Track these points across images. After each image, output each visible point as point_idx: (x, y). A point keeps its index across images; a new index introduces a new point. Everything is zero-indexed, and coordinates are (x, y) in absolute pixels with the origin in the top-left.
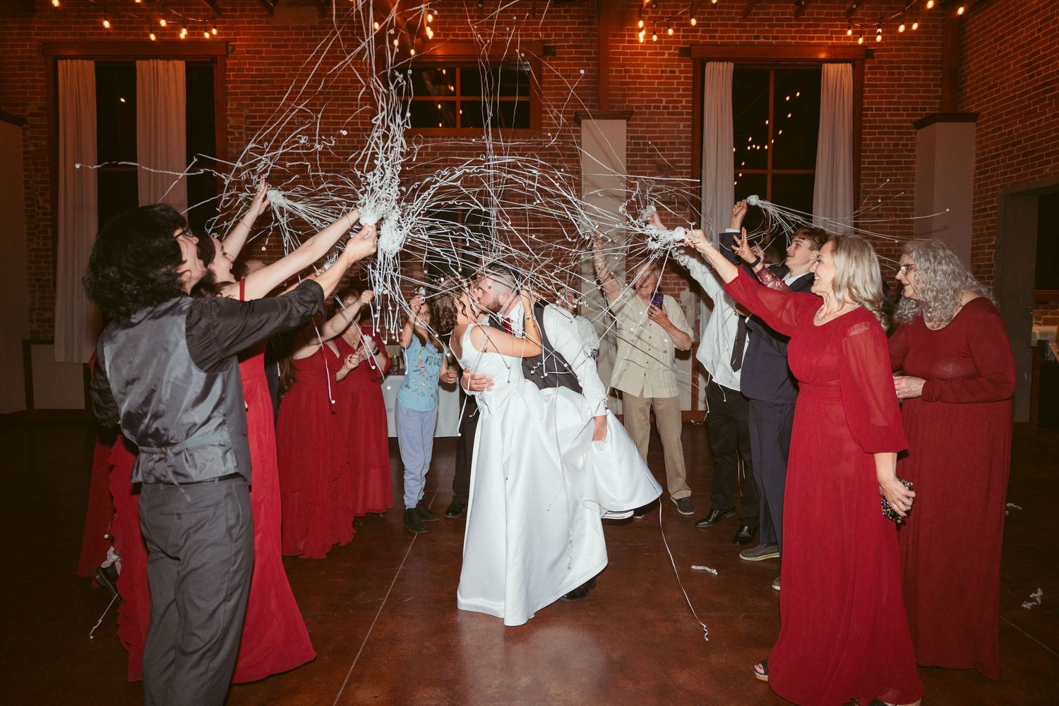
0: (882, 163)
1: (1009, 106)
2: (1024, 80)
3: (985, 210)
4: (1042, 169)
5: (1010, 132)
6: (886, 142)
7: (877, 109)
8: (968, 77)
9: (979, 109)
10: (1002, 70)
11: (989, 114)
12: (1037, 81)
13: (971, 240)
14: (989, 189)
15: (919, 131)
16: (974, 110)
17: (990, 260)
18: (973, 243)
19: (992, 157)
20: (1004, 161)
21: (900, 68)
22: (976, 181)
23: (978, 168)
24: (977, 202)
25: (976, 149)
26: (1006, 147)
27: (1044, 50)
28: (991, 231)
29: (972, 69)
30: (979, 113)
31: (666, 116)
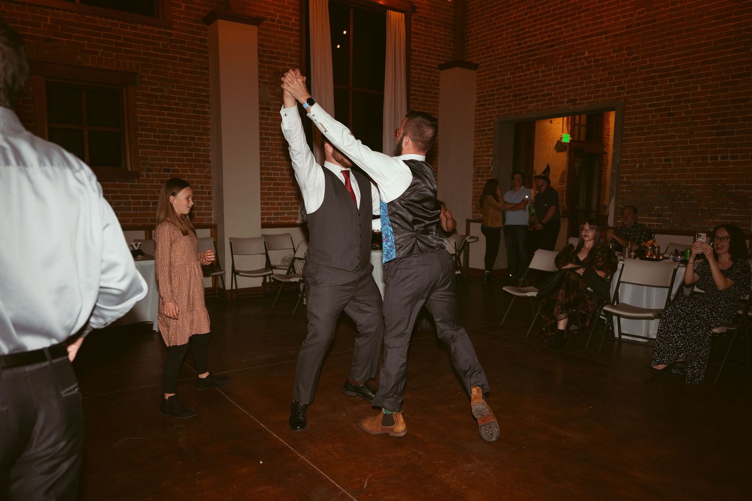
0: (421, 91)
1: (502, 62)
2: (514, 46)
3: (484, 130)
4: (527, 106)
5: (503, 80)
6: (424, 76)
7: (419, 52)
8: (470, 38)
9: (478, 62)
10: (496, 37)
11: (486, 66)
12: (524, 48)
13: (473, 150)
14: (487, 117)
15: (442, 72)
16: (474, 62)
17: (488, 164)
18: (475, 152)
19: (489, 96)
20: (498, 98)
21: (430, 24)
22: (476, 111)
23: (477, 102)
24: (477, 125)
25: (477, 89)
27: (528, 28)
28: (489, 145)
29: (473, 33)
30: (479, 65)
31: (280, 29)
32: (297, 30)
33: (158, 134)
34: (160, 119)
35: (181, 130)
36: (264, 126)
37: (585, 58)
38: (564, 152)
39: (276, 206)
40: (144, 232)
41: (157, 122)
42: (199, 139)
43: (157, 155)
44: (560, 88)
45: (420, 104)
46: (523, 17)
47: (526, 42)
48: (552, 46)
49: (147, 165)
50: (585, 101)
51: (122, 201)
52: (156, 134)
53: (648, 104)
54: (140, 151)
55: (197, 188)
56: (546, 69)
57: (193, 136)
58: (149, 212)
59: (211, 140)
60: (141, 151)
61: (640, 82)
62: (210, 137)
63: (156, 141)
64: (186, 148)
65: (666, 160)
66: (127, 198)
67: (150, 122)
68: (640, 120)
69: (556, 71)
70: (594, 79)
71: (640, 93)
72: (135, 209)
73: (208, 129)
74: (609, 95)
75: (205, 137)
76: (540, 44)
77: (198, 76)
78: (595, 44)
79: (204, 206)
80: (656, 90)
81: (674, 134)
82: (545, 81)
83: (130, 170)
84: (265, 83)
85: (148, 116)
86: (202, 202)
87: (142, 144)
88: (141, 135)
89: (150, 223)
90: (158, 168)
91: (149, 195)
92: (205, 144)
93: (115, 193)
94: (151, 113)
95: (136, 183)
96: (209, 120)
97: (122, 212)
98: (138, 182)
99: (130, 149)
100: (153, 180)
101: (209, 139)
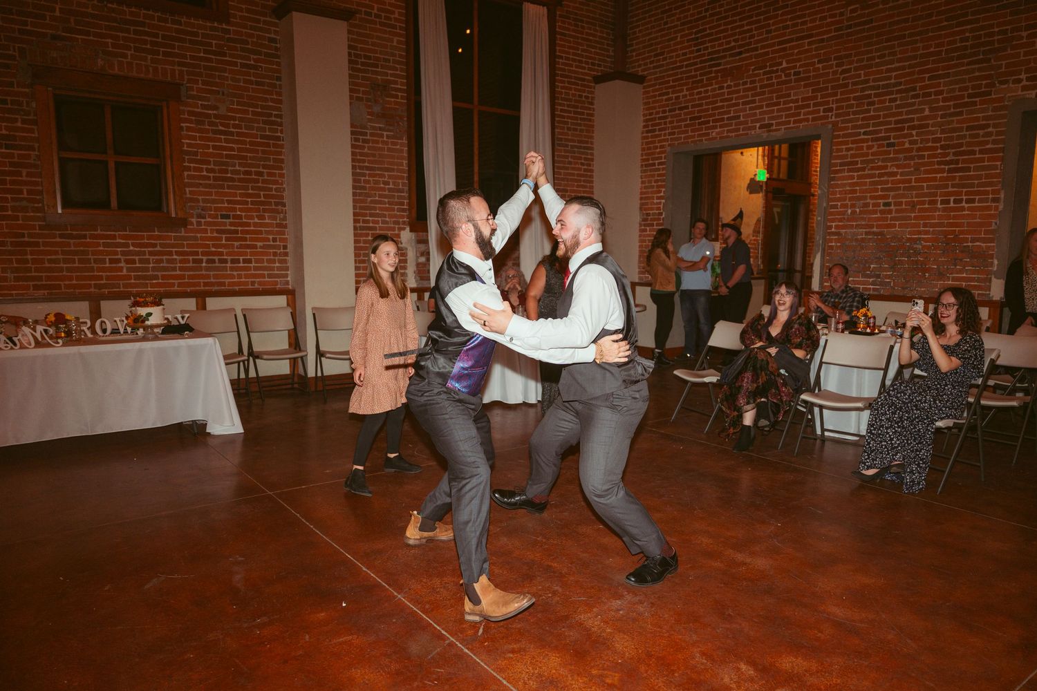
0: (570, 112)
1: (676, 74)
2: (692, 52)
3: (654, 165)
4: (709, 133)
5: (677, 98)
6: (573, 92)
7: (567, 59)
8: (635, 42)
10: (669, 40)
11: (656, 79)
12: (704, 55)
13: (640, 191)
14: (657, 146)
15: (597, 86)
16: (640, 74)
17: (658, 209)
18: (641, 193)
19: (660, 118)
20: (671, 122)
21: (582, 21)
22: (644, 138)
23: (645, 126)
24: (644, 157)
25: (643, 109)
26: (675, 110)
27: (710, 28)
28: (660, 183)
29: (638, 35)
30: (646, 77)
31: (378, 26)
32: (401, 28)
33: (212, 166)
34: (215, 147)
35: (244, 161)
36: (358, 157)
37: (783, 70)
38: (759, 193)
40: (194, 300)
41: (211, 150)
42: (270, 174)
43: (212, 196)
44: (751, 109)
45: (569, 129)
46: (703, 14)
47: (707, 48)
48: (740, 53)
49: (198, 209)
50: (783, 127)
51: (164, 257)
52: (209, 167)
53: (862, 131)
54: (187, 190)
55: (268, 240)
56: (732, 84)
57: (261, 170)
58: (201, 273)
59: (286, 175)
60: (190, 191)
61: (852, 102)
62: (284, 171)
63: (210, 176)
64: (252, 186)
65: (886, 204)
66: (170, 253)
67: (201, 150)
68: (852, 152)
69: (746, 86)
70: (794, 98)
71: (852, 116)
72: (181, 269)
73: (282, 161)
74: (814, 119)
75: (277, 172)
76: (724, 50)
77: (266, 88)
78: (796, 51)
79: (277, 265)
80: (872, 113)
81: (895, 170)
82: (731, 99)
83: (173, 215)
84: (359, 99)
85: (198, 142)
86: (275, 259)
87: (190, 181)
88: (189, 169)
89: (202, 288)
90: (212, 213)
91: (200, 250)
92: (278, 181)
93: (153, 248)
94: (201, 138)
95: (183, 234)
96: (283, 148)
97: (164, 273)
98: (185, 233)
99: (174, 188)
100: (207, 229)
101: (284, 174)
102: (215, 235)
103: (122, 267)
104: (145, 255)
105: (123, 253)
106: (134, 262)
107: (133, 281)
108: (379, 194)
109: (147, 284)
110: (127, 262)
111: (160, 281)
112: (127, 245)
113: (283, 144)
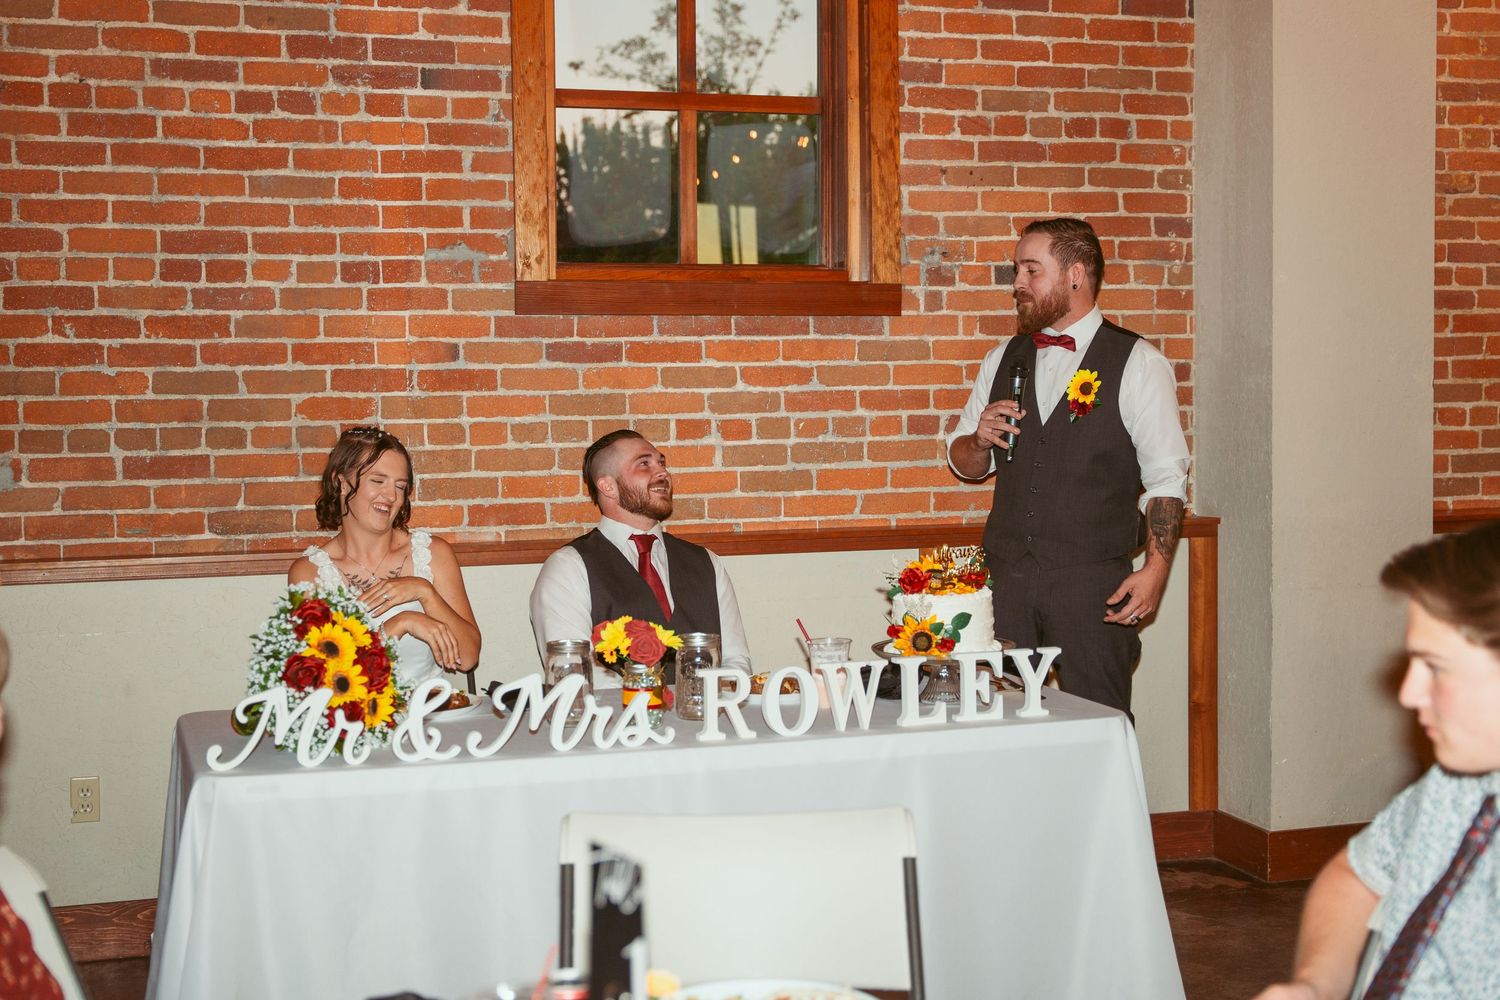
33: (979, 112)
34: (989, 49)
35: (1075, 90)
39: (1467, 428)
40: (918, 550)
41: (978, 60)
42: (1146, 129)
43: (974, 207)
49: (932, 253)
51: (831, 414)
52: (970, 114)
54: (905, 190)
57: (1122, 114)
58: (930, 463)
59: (1195, 127)
60: (911, 194)
62: (1190, 117)
63: (971, 145)
64: (1091, 172)
66: (846, 401)
67: (951, 61)
72: (878, 450)
75: (1169, 119)
83: (857, 273)
85: (944, 35)
87: (912, 162)
88: (913, 122)
89: (933, 514)
90: (973, 263)
91: (932, 388)
92: (1169, 149)
93: (800, 383)
94: (953, 22)
95: (886, 337)
96: (1192, 42)
97: (827, 466)
98: (893, 333)
99: (866, 187)
100: (955, 317)
101: (1189, 124)
102: (979, 336)
103: (711, 449)
104: (777, 408)
105: (719, 404)
106: (743, 430)
107: (738, 493)
108: (1483, 179)
109: (777, 500)
110: (729, 430)
111: (815, 492)
112: (725, 377)
113: (1191, 27)
